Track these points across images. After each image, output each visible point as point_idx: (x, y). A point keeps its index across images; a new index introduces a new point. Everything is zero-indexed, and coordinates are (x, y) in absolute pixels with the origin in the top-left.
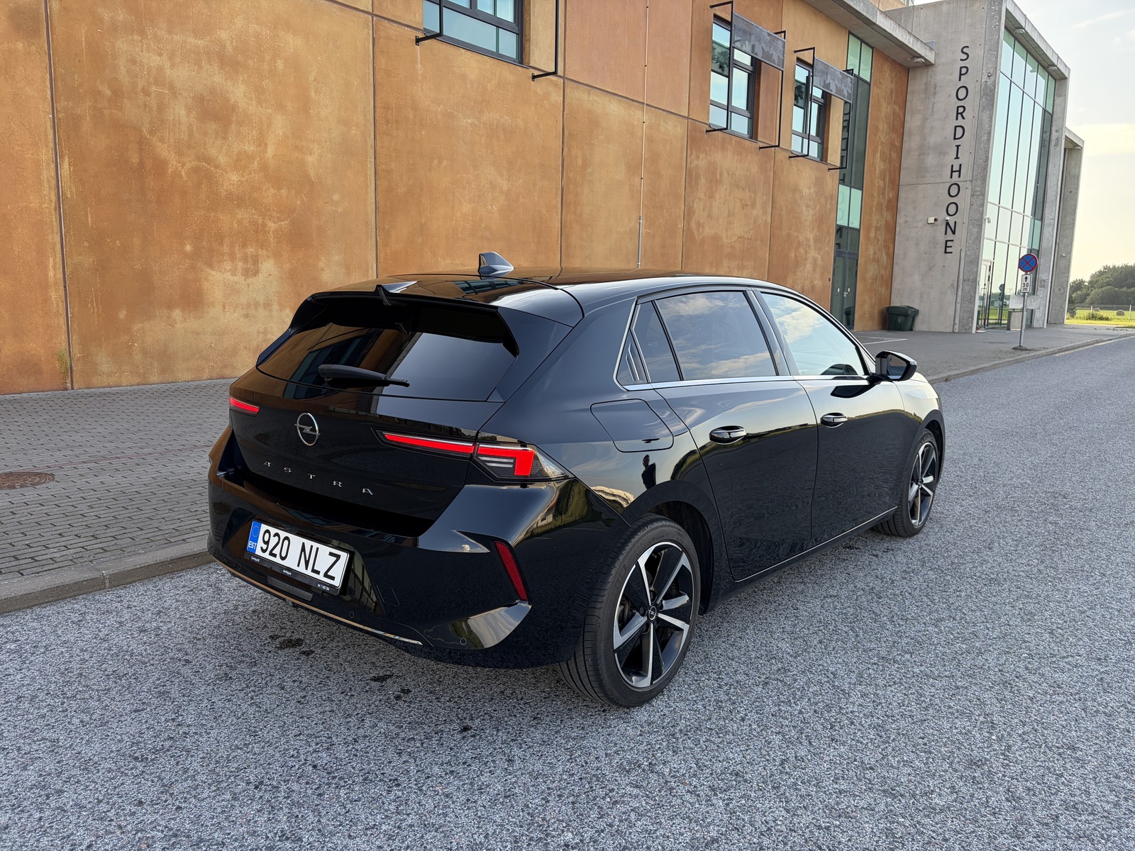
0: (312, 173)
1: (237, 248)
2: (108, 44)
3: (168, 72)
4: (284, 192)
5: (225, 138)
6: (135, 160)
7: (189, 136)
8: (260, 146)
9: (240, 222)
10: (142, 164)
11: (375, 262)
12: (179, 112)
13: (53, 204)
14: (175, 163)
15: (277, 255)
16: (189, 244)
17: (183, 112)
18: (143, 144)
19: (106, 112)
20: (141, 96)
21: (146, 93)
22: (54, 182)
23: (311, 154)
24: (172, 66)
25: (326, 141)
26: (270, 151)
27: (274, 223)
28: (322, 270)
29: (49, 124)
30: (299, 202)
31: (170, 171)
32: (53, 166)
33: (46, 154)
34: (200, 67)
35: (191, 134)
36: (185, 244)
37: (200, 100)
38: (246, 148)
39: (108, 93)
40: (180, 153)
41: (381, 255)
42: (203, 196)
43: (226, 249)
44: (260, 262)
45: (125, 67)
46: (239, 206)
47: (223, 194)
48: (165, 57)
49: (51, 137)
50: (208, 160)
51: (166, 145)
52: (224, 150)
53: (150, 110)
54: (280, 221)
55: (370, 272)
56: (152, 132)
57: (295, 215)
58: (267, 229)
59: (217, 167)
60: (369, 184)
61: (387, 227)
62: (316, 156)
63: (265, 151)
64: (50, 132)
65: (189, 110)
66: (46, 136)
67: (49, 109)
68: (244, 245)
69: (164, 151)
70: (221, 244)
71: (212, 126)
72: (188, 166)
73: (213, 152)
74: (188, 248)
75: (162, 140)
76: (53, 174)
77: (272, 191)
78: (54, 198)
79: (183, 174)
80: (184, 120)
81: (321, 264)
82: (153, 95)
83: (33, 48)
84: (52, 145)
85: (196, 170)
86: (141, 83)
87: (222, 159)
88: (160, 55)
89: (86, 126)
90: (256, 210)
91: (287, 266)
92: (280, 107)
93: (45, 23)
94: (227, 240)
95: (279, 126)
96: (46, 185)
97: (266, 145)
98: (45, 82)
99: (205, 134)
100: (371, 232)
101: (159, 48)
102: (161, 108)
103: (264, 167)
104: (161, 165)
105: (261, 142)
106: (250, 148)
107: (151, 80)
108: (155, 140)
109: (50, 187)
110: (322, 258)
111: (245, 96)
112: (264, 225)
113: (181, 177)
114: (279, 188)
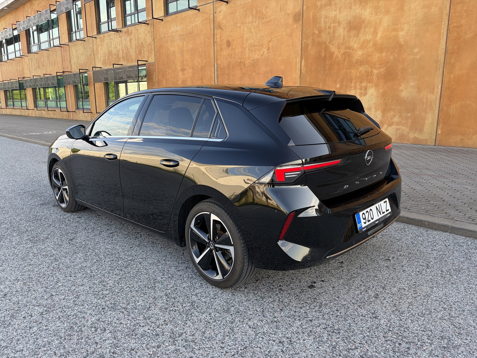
0: (402, 41)
1: (358, 84)
2: (319, 14)
3: (338, 16)
4: (384, 54)
5: (357, 36)
6: (323, 55)
7: (343, 40)
8: (374, 35)
9: (360, 72)
10: (325, 56)
11: (440, 84)
12: (341, 31)
13: (299, 76)
14: (337, 52)
15: (377, 86)
16: (339, 84)
17: (342, 31)
18: (327, 48)
19: (316, 40)
20: (328, 30)
21: (329, 28)
22: (300, 68)
23: (402, 30)
24: (340, 13)
25: (413, 21)
26: (379, 36)
27: (377, 70)
28: (402, 91)
29: (300, 49)
30: (392, 58)
31: (335, 56)
32: (300, 63)
33: (299, 59)
34: (351, 9)
35: (344, 39)
36: (337, 84)
37: (349, 23)
38: (367, 38)
39: (317, 32)
40: (339, 48)
41: (446, 80)
42: (346, 64)
43: (353, 85)
44: (368, 89)
45: (323, 20)
46: (360, 65)
47: (354, 61)
48: (338, 10)
49: (300, 53)
50: (349, 48)
51: (334, 46)
52: (357, 42)
53: (330, 34)
54: (380, 69)
55: (436, 90)
56: (330, 43)
57: (389, 64)
58: (373, 74)
59: (353, 50)
60: (442, 38)
61: (452, 61)
62: (406, 30)
63: (376, 36)
64: (300, 51)
65: (344, 29)
66: (299, 53)
67: (300, 44)
68: (361, 82)
69: (333, 48)
70: (351, 83)
71: (353, 32)
72: (341, 52)
73: (352, 44)
74: (338, 86)
75: (333, 45)
76: (300, 66)
77: (378, 55)
78: (299, 73)
79: (339, 56)
80: (342, 34)
81: (402, 88)
82: (332, 28)
83: (298, 25)
84: (300, 56)
85: (344, 53)
86: (328, 25)
87: (356, 46)
88: (336, 10)
89: (310, 47)
90: (368, 65)
91: (381, 90)
92: (387, 12)
93: (302, 15)
94: (354, 81)
95: (386, 21)
96: (298, 70)
97: (377, 33)
98: (300, 35)
99: (350, 37)
100: (440, 66)
101: (336, 8)
102: (334, 32)
103: (375, 44)
104: (332, 54)
105: (375, 33)
106: (369, 37)
107: (332, 22)
108: (331, 46)
109: (299, 70)
110: (403, 85)
111: (369, 14)
112: (372, 72)
113: (338, 57)
114: (382, 52)
